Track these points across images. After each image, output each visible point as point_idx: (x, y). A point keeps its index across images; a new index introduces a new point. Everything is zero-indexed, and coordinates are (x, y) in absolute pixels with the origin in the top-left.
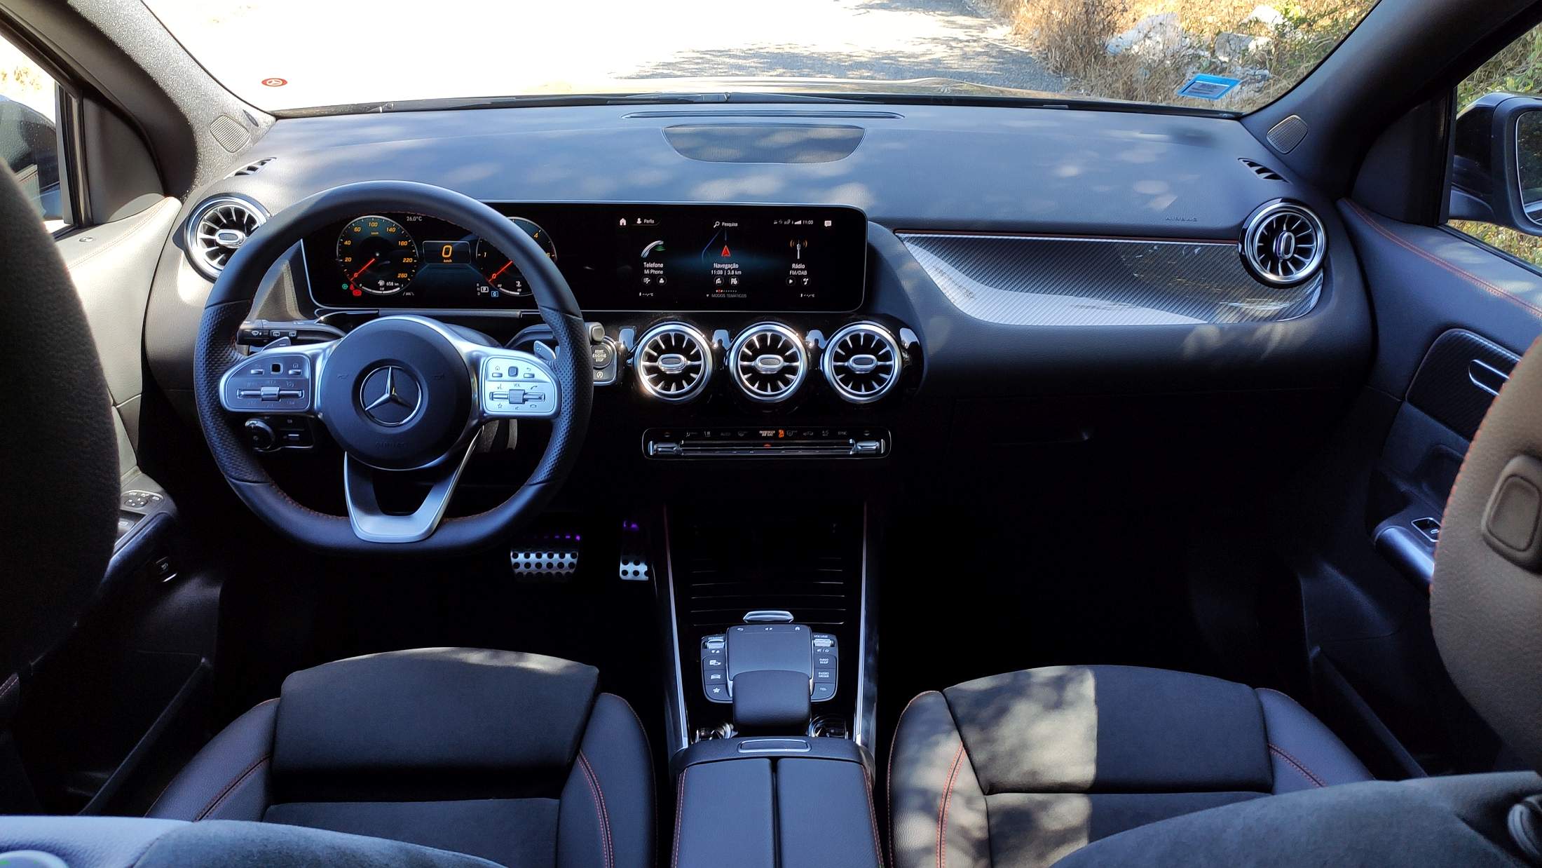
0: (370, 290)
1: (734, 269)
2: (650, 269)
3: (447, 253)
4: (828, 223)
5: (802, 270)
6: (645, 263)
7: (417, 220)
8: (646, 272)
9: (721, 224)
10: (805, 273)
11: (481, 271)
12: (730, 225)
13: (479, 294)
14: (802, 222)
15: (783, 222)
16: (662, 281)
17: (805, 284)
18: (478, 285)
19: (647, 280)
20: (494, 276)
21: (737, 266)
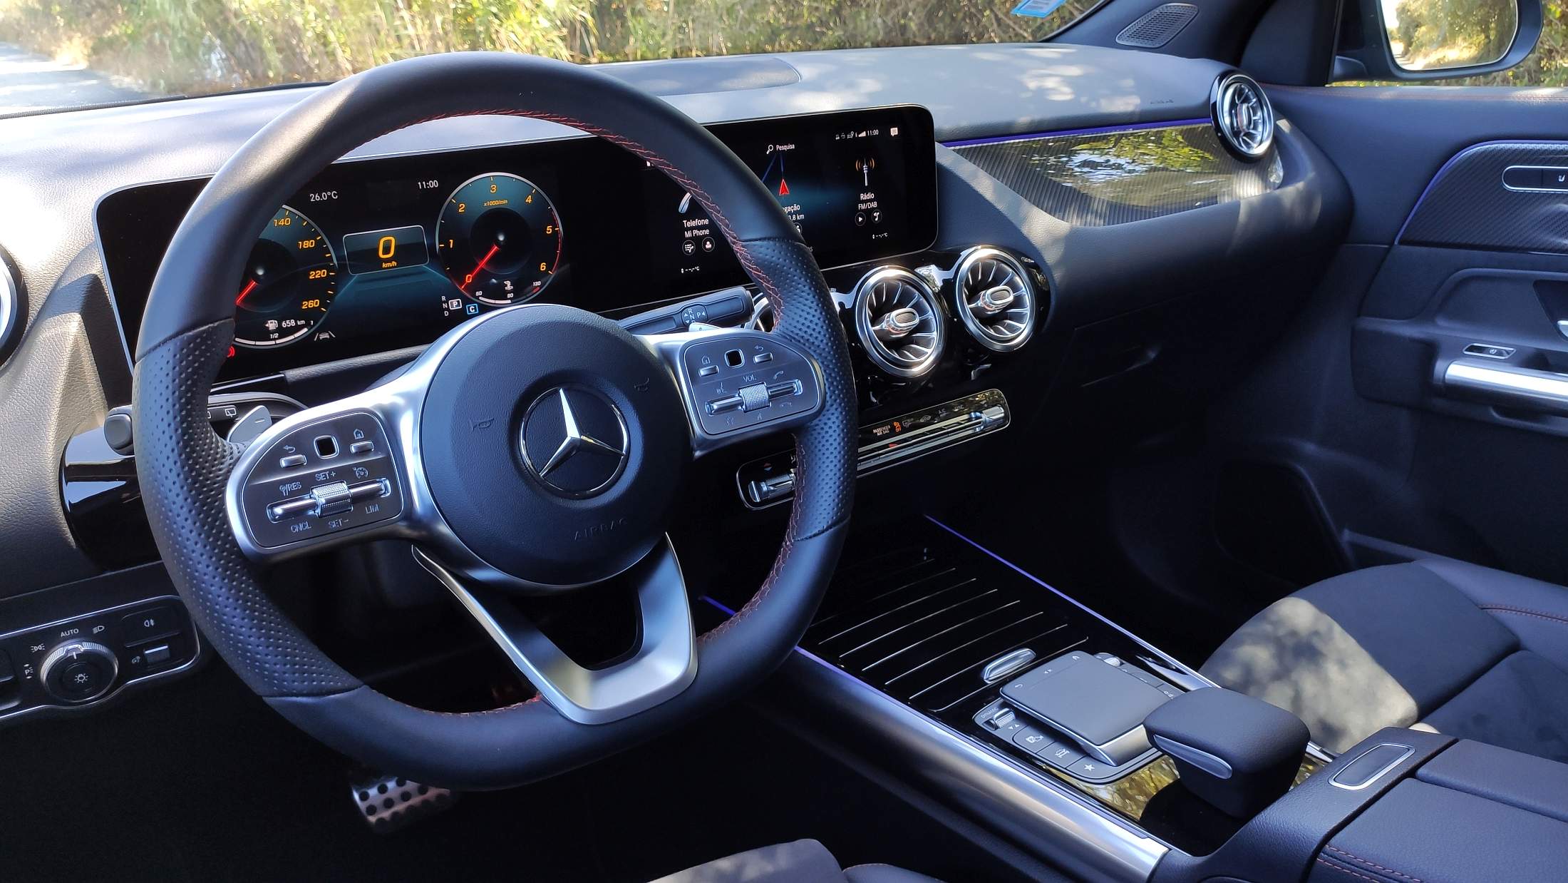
0: (253, 343)
1: (796, 213)
2: (692, 229)
3: (387, 250)
4: (894, 131)
5: (871, 201)
6: (685, 221)
7: (330, 197)
8: (688, 234)
9: (775, 148)
10: (875, 205)
11: (447, 274)
12: (785, 148)
13: (446, 314)
14: (867, 133)
15: (846, 137)
16: (708, 245)
17: (876, 219)
18: (444, 298)
19: (689, 248)
20: (469, 278)
21: (797, 208)
